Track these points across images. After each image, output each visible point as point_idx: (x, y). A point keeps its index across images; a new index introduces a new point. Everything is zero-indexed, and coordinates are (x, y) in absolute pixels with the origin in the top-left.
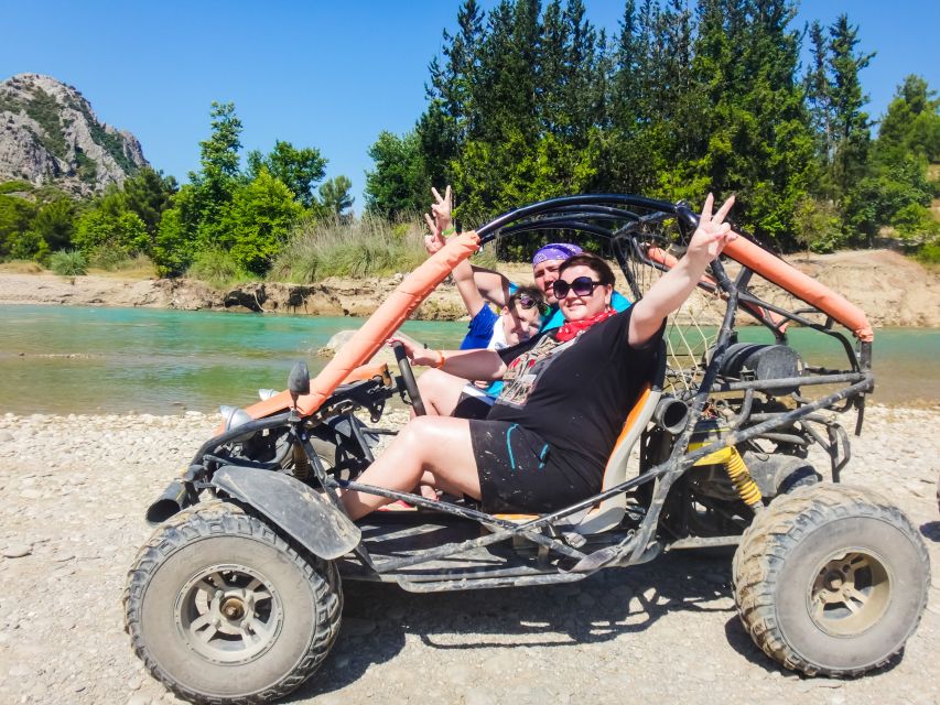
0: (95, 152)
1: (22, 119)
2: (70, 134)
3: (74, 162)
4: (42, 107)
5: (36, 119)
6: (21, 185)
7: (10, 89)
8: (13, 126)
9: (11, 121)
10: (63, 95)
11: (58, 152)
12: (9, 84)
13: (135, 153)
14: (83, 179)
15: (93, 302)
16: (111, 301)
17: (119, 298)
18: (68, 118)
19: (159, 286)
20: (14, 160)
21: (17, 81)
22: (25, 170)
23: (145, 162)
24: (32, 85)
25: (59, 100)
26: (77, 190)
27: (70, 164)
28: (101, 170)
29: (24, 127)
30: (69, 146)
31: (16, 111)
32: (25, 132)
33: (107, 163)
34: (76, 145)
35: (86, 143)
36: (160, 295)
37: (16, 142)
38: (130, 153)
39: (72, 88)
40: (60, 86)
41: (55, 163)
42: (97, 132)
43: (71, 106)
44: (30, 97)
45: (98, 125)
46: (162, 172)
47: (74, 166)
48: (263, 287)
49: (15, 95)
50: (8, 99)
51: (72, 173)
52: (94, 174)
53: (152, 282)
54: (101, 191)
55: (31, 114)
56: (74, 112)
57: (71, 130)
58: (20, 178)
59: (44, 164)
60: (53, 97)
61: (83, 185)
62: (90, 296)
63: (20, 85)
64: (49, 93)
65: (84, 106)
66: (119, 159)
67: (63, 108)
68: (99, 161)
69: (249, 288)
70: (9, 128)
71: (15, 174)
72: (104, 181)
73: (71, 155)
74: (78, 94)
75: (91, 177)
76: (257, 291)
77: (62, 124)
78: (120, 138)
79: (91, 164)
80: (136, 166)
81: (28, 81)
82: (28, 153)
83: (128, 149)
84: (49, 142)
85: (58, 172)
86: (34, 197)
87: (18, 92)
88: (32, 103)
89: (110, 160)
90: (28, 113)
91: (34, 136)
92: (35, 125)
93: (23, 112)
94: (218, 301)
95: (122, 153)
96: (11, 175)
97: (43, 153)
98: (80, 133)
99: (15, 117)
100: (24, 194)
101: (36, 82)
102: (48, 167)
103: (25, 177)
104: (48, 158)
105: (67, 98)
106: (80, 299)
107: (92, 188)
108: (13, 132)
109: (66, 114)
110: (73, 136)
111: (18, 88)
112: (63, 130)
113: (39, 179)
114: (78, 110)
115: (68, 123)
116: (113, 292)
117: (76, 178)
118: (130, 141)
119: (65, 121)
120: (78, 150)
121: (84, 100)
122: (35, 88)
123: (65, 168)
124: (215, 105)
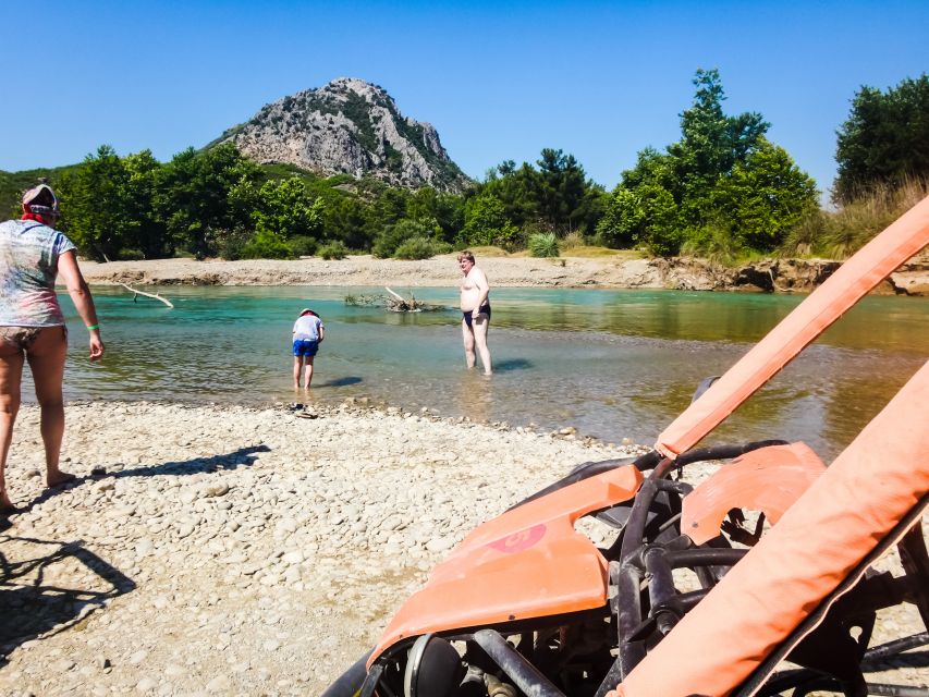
0: (400, 144)
1: (340, 119)
2: (379, 129)
3: (383, 154)
4: (355, 108)
5: (350, 118)
6: (345, 179)
7: (328, 94)
8: (333, 126)
9: (331, 122)
10: (371, 94)
11: (369, 146)
12: (327, 90)
13: (433, 141)
14: (391, 170)
15: (587, 283)
16: (604, 281)
17: (613, 278)
18: (376, 115)
19: (655, 265)
20: (335, 156)
21: (333, 86)
22: (344, 164)
23: (442, 150)
24: (346, 88)
25: (369, 99)
26: (387, 179)
27: (380, 157)
28: (406, 160)
29: (342, 126)
30: (378, 140)
31: (335, 113)
32: (343, 131)
33: (411, 153)
34: (384, 138)
35: (393, 136)
36: (655, 274)
37: (336, 140)
38: (429, 142)
39: (378, 87)
40: (369, 87)
41: (368, 157)
42: (401, 125)
43: (379, 104)
44: (345, 99)
45: (402, 119)
46: (561, 152)
47: (384, 158)
48: (778, 264)
49: (333, 99)
50: (327, 103)
51: (382, 165)
52: (400, 164)
53: (646, 261)
54: (406, 179)
55: (347, 114)
56: (381, 108)
57: (380, 125)
58: (340, 172)
59: (359, 159)
60: (364, 97)
61: (391, 174)
62: (583, 278)
63: (336, 89)
64: (360, 94)
65: (390, 103)
66: (420, 148)
67: (372, 106)
68: (404, 152)
69: (763, 265)
70: (330, 129)
71: (336, 169)
72: (408, 170)
73: (381, 148)
74: (384, 92)
75: (397, 167)
76: (773, 269)
77: (372, 121)
78: (421, 129)
79: (398, 155)
80: (434, 154)
81: (342, 85)
82: (346, 149)
83: (427, 139)
84: (363, 139)
85: (371, 165)
86: (356, 188)
87: (335, 95)
88: (347, 104)
89: (413, 150)
90: (344, 113)
91: (351, 133)
92: (350, 123)
93: (340, 113)
94: (729, 281)
95: (422, 143)
96: (333, 170)
97: (358, 148)
98: (387, 128)
99: (334, 118)
100: (348, 186)
101: (349, 85)
102: (362, 161)
103: (344, 171)
104: (362, 152)
105: (375, 97)
106: (573, 281)
107: (399, 177)
108: (334, 132)
109: (375, 112)
110: (382, 131)
111: (335, 92)
112: (373, 126)
113: (359, 172)
114: (385, 107)
115: (377, 119)
116: (607, 273)
117: (386, 169)
118: (428, 131)
119: (374, 118)
120: (386, 143)
121: (389, 97)
122: (348, 91)
123: (376, 160)
124: (699, 72)
